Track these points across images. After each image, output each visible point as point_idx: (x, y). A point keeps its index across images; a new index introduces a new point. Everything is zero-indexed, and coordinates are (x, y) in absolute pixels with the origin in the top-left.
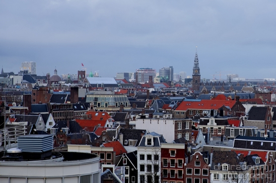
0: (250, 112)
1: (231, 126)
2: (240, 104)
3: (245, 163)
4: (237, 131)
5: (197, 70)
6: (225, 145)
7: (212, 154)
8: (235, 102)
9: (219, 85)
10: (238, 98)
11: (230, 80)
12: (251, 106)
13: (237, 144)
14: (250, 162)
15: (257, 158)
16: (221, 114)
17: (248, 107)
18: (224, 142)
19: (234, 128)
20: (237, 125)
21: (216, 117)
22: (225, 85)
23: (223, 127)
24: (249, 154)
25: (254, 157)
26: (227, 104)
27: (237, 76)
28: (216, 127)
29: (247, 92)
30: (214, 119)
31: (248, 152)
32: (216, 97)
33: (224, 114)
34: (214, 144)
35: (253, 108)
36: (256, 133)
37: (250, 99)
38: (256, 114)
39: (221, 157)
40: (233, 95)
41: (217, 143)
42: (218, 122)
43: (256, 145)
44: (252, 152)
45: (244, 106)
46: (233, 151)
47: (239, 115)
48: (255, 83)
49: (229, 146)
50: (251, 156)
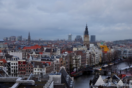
1: (40, 54)
2: (43, 47)
3: (44, 65)
4: (42, 56)
5: (29, 37)
6: (38, 60)
7: (34, 63)
8: (41, 47)
9: (36, 41)
10: (42, 46)
11: (40, 40)
12: (46, 48)
13: (42, 60)
14: (46, 65)
15: (48, 64)
16: (37, 51)
17: (45, 49)
18: (38, 59)
19: (41, 55)
20: (42, 54)
21: (35, 51)
22: (38, 41)
23: (37, 55)
24: (45, 63)
25: (47, 64)
26: (39, 47)
27: (42, 39)
28: (35, 54)
29: (45, 44)
30: (35, 52)
31: (45, 62)
32: (35, 45)
33: (38, 51)
34: (35, 60)
35: (47, 49)
36: (48, 56)
37: (46, 46)
38: (47, 51)
39: (37, 64)
40: (40, 45)
41: (36, 60)
42: (36, 53)
43: (48, 60)
44: (46, 62)
45: (44, 48)
46: (40, 62)
47: (42, 51)
48: (48, 41)
49: (39, 60)
50: (46, 63)
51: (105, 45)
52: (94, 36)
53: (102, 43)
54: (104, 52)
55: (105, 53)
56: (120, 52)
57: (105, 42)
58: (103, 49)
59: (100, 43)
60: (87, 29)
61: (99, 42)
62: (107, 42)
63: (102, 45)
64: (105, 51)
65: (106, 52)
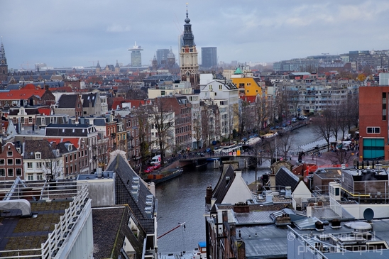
0: (60, 101)
1: (42, 115)
2: (50, 93)
3: (58, 150)
4: (47, 120)
6: (37, 134)
7: (24, 144)
8: (44, 91)
9: (27, 75)
10: (47, 87)
11: (38, 69)
12: (61, 94)
13: (49, 133)
14: (63, 149)
15: (69, 144)
16: (31, 104)
17: (58, 96)
18: (36, 131)
19: (44, 116)
20: (48, 113)
21: (26, 107)
22: (33, 74)
23: (33, 116)
24: (61, 141)
25: (66, 144)
26: (37, 93)
27: (45, 65)
28: (26, 116)
29: (56, 81)
30: (24, 109)
31: (60, 139)
32: (24, 87)
33: (34, 104)
34: (25, 133)
35: (62, 96)
36: (67, 120)
37: (60, 88)
38: (65, 102)
39: (32, 146)
40: (42, 85)
41: (29, 133)
42: (29, 112)
43: (68, 133)
44: (64, 139)
45: (54, 94)
46: (45, 139)
47: (49, 104)
48: (64, 72)
49: (41, 135)
50: (63, 143)
51: (249, 75)
52: (213, 48)
53: (238, 71)
54: (247, 97)
55: (248, 100)
56: (296, 94)
57: (247, 68)
58: (242, 89)
59: (232, 72)
60: (188, 28)
61: (230, 67)
62: (252, 65)
63: (239, 76)
64: (247, 94)
65: (252, 98)
